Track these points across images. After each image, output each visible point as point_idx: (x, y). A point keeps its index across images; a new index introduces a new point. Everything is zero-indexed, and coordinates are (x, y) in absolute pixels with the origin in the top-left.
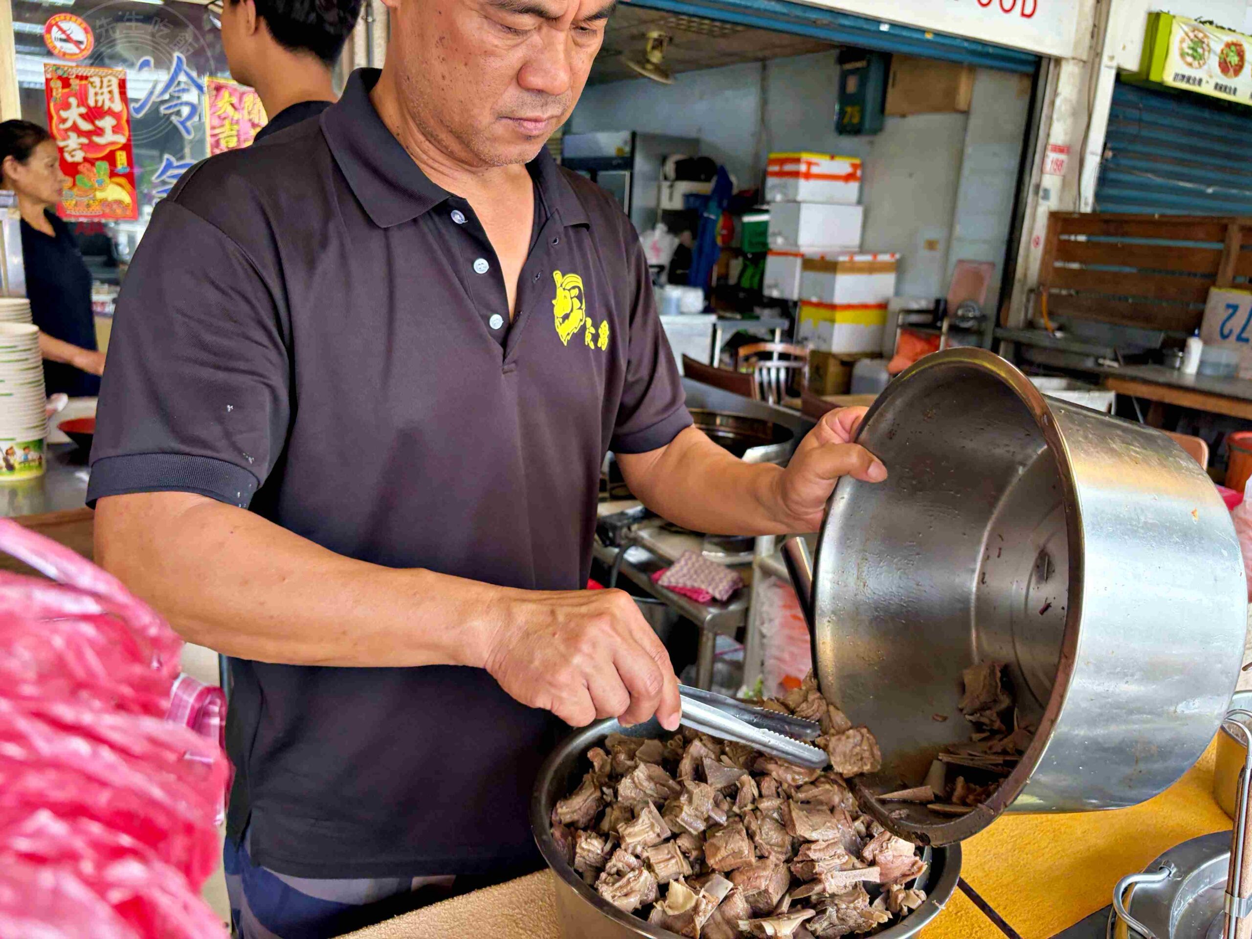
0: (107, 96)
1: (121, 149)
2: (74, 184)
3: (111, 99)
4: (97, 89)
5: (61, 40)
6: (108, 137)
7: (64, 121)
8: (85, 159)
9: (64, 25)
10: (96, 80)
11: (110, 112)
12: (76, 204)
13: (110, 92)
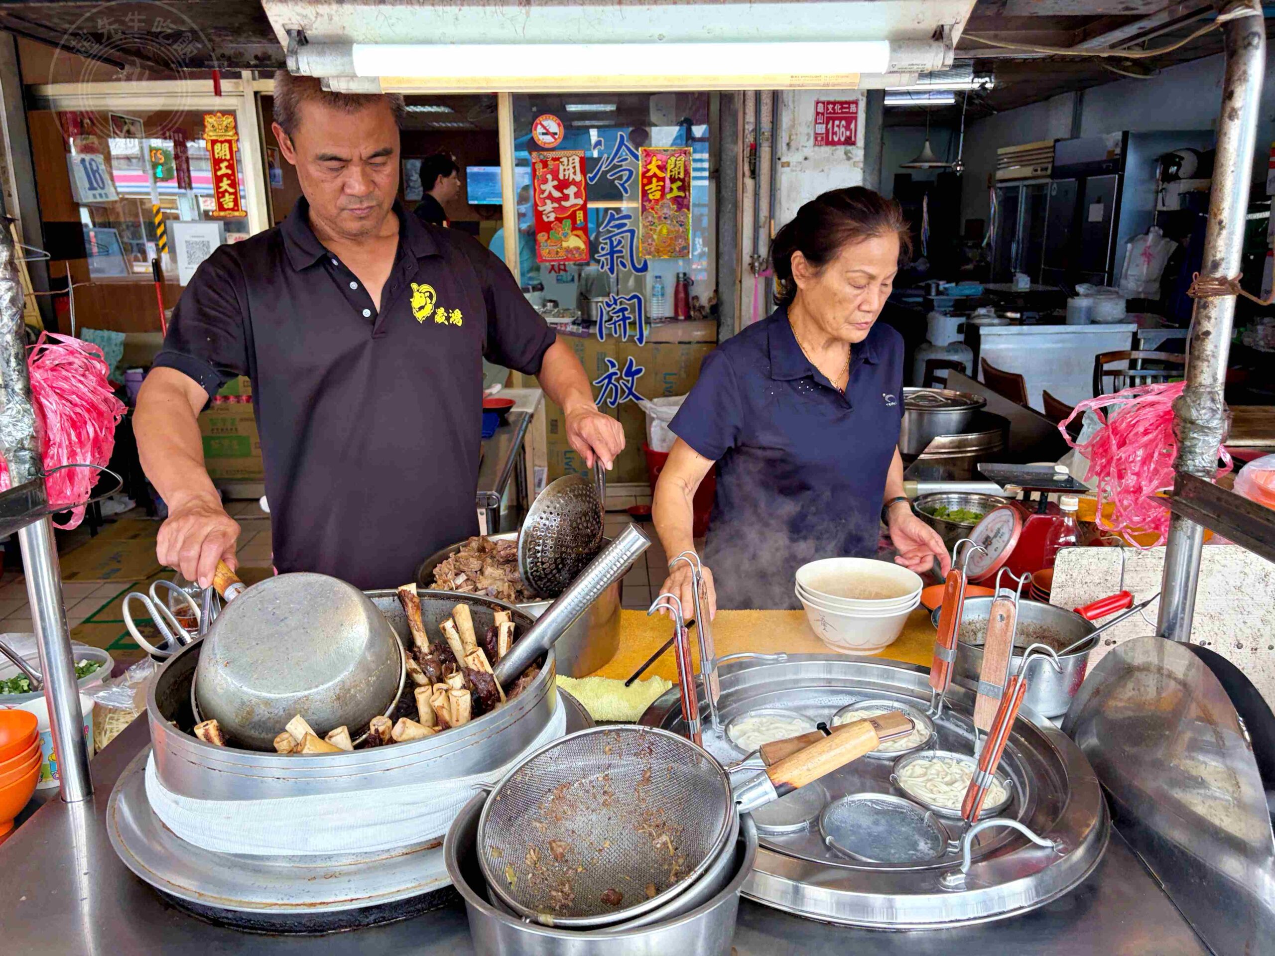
0: (572, 170)
1: (579, 209)
2: (549, 238)
3: (575, 173)
4: (565, 167)
5: (543, 134)
6: (573, 201)
7: (543, 192)
8: (557, 219)
9: (545, 123)
10: (565, 160)
11: (574, 183)
12: (549, 253)
13: (574, 167)
